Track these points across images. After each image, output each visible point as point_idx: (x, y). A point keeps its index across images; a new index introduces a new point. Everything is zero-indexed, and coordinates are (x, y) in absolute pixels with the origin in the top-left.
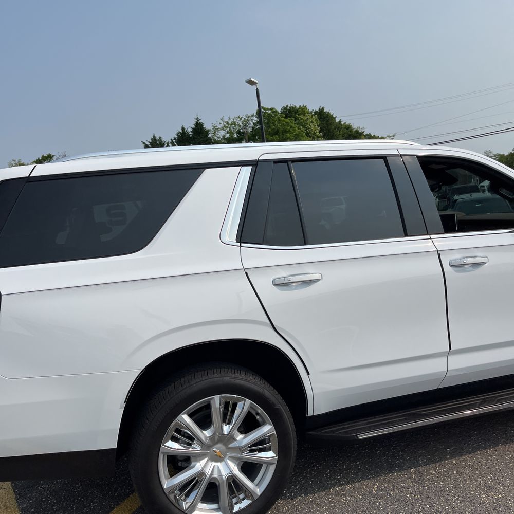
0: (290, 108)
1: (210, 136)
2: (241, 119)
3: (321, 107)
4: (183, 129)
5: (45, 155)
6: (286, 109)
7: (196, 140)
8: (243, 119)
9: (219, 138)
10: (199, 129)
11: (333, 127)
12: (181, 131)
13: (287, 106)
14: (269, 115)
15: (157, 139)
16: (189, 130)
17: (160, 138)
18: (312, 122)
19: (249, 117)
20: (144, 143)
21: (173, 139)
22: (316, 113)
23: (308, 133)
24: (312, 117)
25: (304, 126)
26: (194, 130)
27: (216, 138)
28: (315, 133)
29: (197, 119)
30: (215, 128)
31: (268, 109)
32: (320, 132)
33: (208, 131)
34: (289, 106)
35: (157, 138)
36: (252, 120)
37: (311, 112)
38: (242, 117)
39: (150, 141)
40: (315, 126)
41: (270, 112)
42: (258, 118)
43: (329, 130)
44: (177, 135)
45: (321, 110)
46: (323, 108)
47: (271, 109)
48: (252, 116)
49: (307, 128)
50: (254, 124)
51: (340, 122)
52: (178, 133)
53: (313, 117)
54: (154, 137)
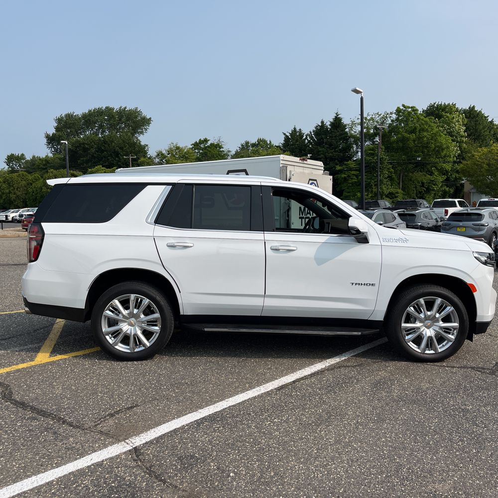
0: (438, 105)
1: (347, 130)
2: (380, 115)
3: (472, 106)
4: (322, 122)
5: (202, 139)
6: (433, 106)
7: (333, 133)
8: (382, 116)
9: (355, 132)
10: (336, 123)
11: (481, 127)
12: (320, 124)
13: (434, 104)
14: (409, 113)
15: (297, 131)
16: (328, 124)
17: (300, 130)
18: (458, 121)
19: (388, 114)
20: (285, 134)
21: (312, 131)
22: (465, 111)
23: (451, 132)
24: (459, 116)
25: (448, 125)
26: (332, 124)
27: (353, 132)
28: (458, 133)
29: (336, 114)
30: (353, 123)
31: (409, 107)
32: (465, 132)
33: (346, 125)
34: (437, 103)
35: (298, 129)
36: (390, 117)
37: (460, 110)
38: (381, 114)
39: (291, 132)
40: (461, 125)
41: (410, 110)
42: (397, 115)
43: (476, 131)
44: (316, 128)
45: (472, 109)
46: (474, 107)
47: (412, 107)
48: (391, 113)
49: (451, 127)
50: (392, 121)
51: (492, 122)
52: (317, 126)
53: (461, 115)
54: (295, 129)
